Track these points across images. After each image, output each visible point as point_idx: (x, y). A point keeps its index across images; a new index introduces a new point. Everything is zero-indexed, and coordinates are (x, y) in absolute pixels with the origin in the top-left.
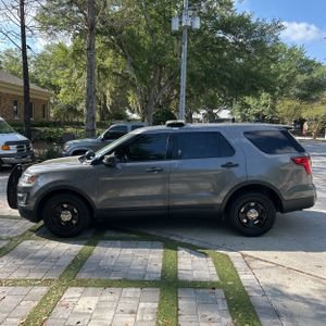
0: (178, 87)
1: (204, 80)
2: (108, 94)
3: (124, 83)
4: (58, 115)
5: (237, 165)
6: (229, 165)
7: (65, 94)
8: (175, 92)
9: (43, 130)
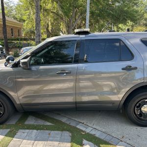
0: (85, 20)
1: (99, 15)
2: (50, 24)
3: (58, 17)
4: (26, 35)
5: (136, 68)
6: (128, 68)
7: (27, 24)
8: (84, 22)
9: (16, 42)
